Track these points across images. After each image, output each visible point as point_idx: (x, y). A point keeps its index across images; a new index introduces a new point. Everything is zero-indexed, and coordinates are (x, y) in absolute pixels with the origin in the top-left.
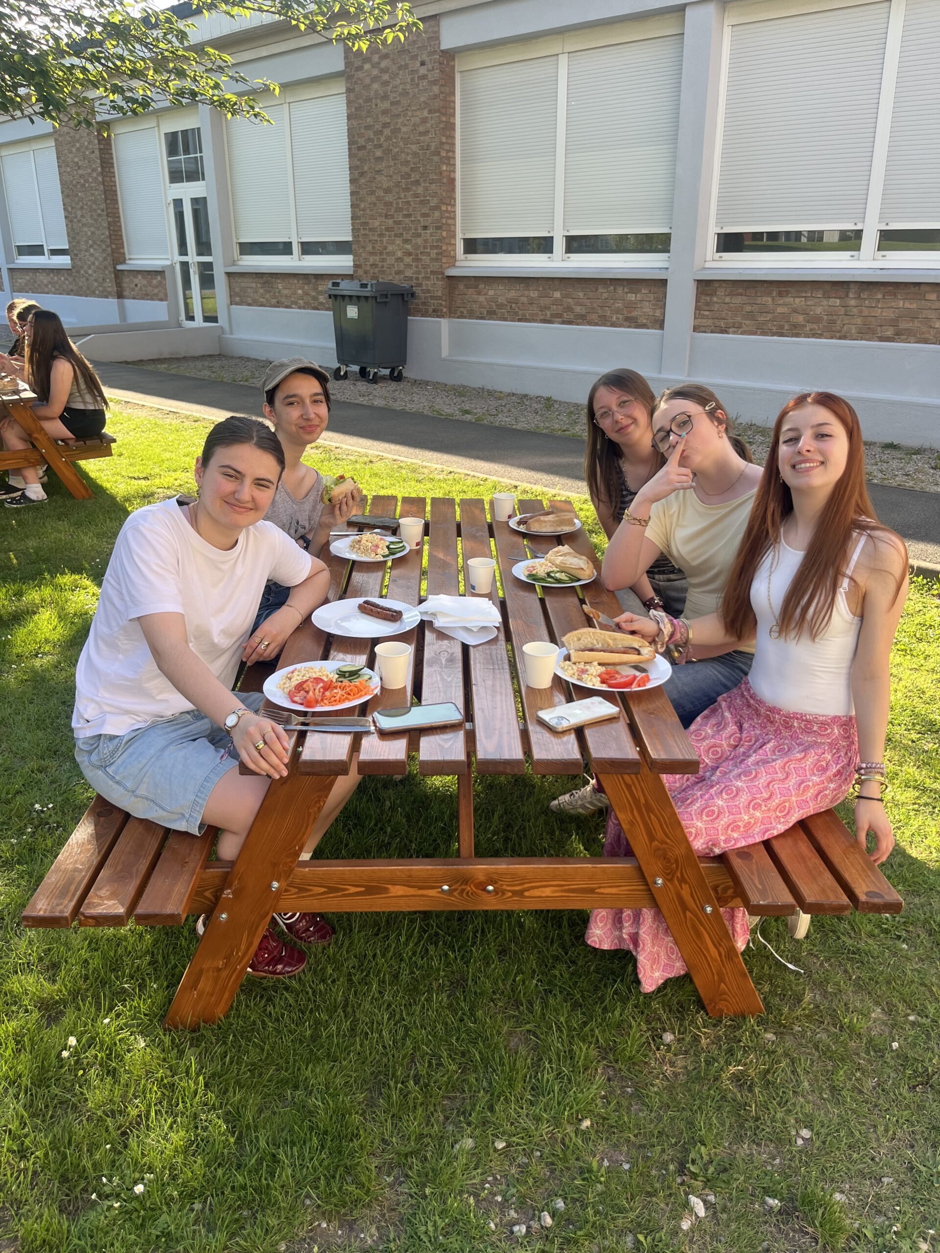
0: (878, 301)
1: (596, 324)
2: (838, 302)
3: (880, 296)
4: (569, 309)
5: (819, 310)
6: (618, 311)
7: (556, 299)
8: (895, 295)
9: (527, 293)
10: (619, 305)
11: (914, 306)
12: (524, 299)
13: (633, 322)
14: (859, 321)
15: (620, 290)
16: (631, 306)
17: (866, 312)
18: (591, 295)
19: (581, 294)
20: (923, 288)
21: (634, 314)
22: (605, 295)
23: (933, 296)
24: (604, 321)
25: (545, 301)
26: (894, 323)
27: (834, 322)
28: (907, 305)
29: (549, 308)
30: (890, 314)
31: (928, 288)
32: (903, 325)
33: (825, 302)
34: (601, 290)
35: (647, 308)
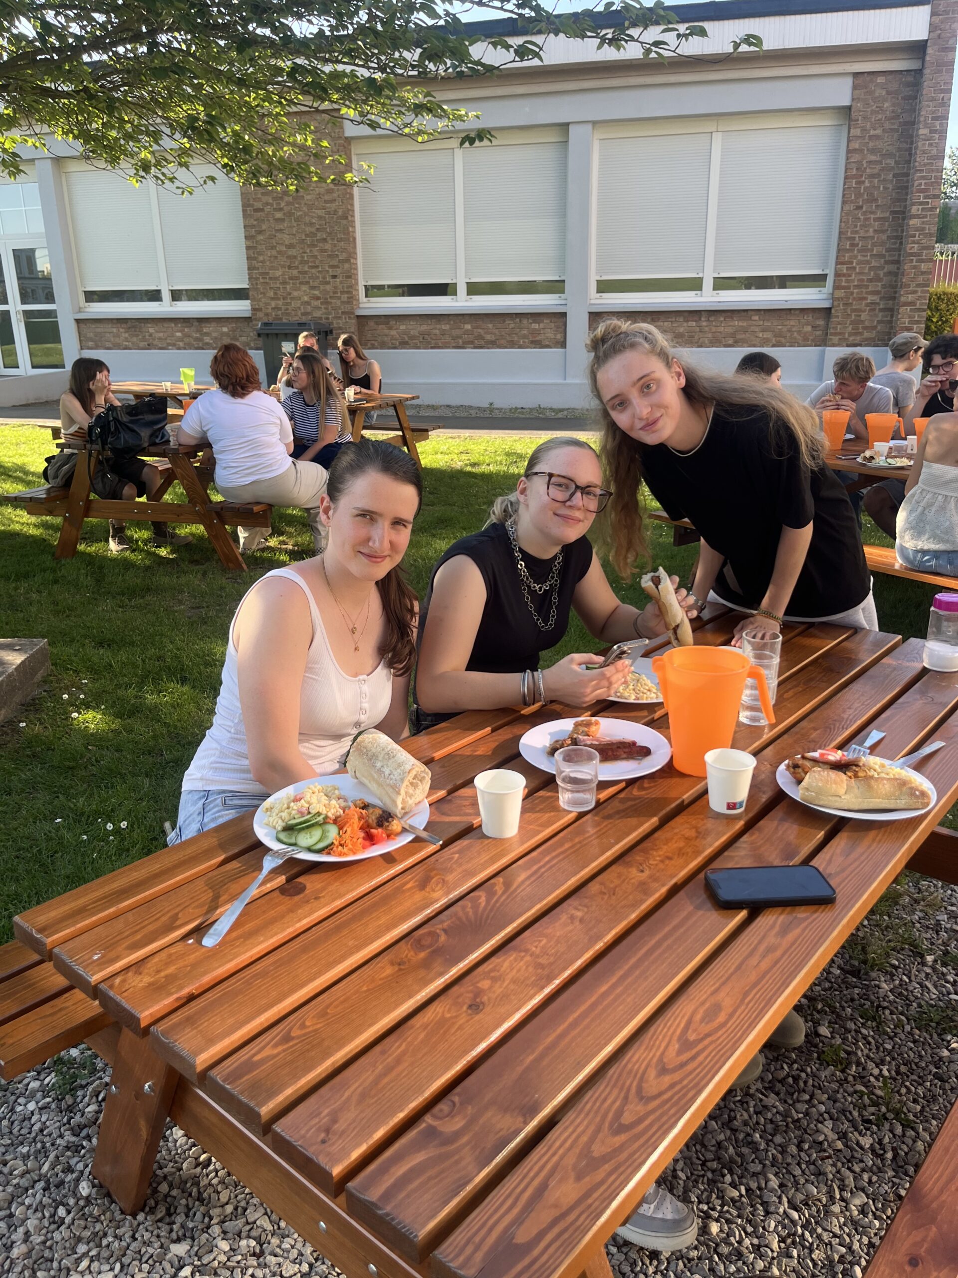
0: (721, 322)
1: (506, 347)
2: (694, 324)
3: (722, 319)
4: (480, 337)
5: (681, 330)
6: (525, 337)
7: (467, 330)
8: (732, 318)
9: (438, 326)
10: (525, 332)
11: (745, 324)
12: (437, 332)
13: (538, 344)
14: (710, 335)
15: (525, 321)
16: (534, 332)
17: (714, 329)
18: (500, 326)
19: (490, 326)
20: (750, 313)
21: (539, 338)
22: (513, 325)
23: (757, 318)
24: (512, 345)
25: (457, 332)
26: (733, 335)
27: (693, 337)
28: (741, 324)
29: (461, 338)
30: (730, 330)
31: (753, 313)
32: (739, 336)
33: (685, 324)
34: (507, 322)
35: (550, 334)
